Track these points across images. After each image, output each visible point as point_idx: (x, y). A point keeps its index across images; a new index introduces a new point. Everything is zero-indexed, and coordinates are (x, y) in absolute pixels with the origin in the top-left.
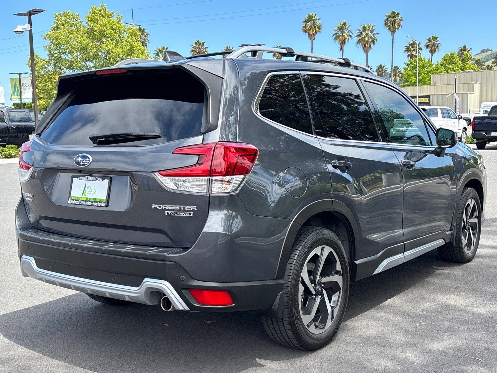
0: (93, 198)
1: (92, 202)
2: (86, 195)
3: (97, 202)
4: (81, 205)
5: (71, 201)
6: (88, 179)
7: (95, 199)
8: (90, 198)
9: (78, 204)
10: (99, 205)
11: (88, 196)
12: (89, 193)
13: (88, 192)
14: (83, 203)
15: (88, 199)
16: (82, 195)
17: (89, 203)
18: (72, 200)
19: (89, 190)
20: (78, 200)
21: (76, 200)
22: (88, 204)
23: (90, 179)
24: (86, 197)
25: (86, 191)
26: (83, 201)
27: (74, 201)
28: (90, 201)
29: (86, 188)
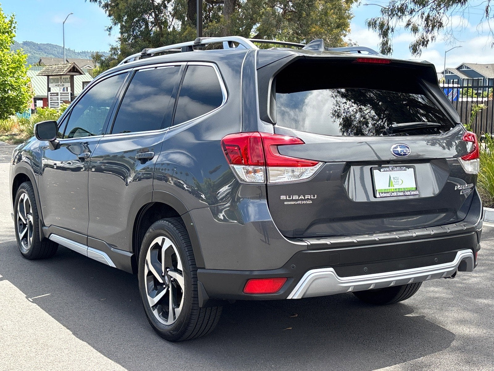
0: (402, 188)
1: (404, 192)
2: (394, 186)
3: (409, 191)
4: (393, 196)
5: (380, 195)
6: (392, 170)
7: (404, 189)
8: (399, 189)
9: (389, 197)
10: (412, 194)
11: (396, 187)
12: (397, 183)
13: (395, 183)
14: (395, 194)
15: (398, 190)
16: (389, 186)
17: (402, 194)
18: (380, 193)
19: (395, 181)
20: (388, 192)
21: (385, 193)
22: (400, 195)
23: (395, 170)
24: (394, 188)
25: (392, 182)
26: (393, 192)
27: (384, 194)
28: (401, 192)
29: (392, 178)
